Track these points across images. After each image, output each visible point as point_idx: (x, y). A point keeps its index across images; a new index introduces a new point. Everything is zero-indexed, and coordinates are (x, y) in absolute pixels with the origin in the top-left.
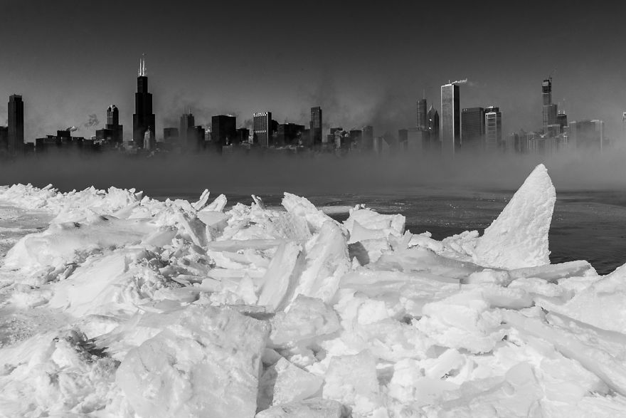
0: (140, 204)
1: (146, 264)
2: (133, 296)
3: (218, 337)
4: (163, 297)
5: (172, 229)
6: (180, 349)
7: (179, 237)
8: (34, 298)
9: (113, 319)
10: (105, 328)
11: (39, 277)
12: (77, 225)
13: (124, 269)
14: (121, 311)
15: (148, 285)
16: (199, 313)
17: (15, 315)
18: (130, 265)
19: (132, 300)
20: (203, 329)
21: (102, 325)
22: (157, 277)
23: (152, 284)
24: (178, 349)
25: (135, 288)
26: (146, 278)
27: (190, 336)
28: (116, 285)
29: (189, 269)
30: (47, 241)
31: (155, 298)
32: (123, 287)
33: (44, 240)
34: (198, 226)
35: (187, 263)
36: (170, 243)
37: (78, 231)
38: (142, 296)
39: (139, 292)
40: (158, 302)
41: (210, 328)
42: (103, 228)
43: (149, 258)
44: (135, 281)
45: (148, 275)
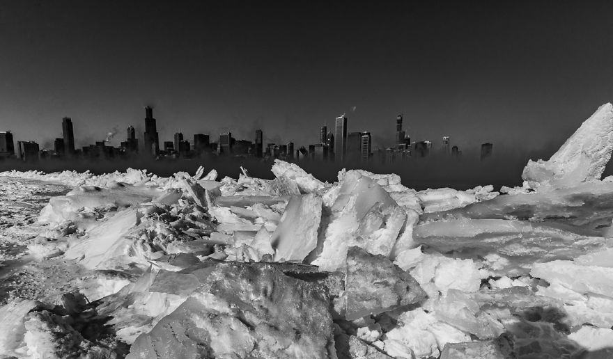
0: (150, 180)
1: (157, 218)
2: (145, 249)
3: (267, 311)
4: (178, 251)
5: (179, 191)
6: (216, 334)
7: (184, 198)
8: (49, 249)
9: (123, 275)
10: (113, 286)
11: (58, 230)
12: (98, 189)
13: (136, 222)
14: (132, 265)
15: (160, 238)
16: (233, 275)
17: (26, 267)
18: (141, 219)
19: (144, 253)
20: (243, 299)
21: (110, 282)
22: (168, 229)
23: (164, 237)
24: (213, 333)
25: (147, 241)
26: (158, 231)
27: (227, 310)
28: (127, 237)
29: (197, 223)
30: (69, 200)
31: (169, 252)
32: (134, 240)
33: (67, 199)
34: (199, 191)
35: (194, 218)
36: (176, 202)
37: (98, 193)
38: (155, 249)
39: (151, 245)
40: (173, 257)
41: (253, 297)
42: (120, 192)
43: (159, 214)
44: (147, 233)
45: (160, 228)
